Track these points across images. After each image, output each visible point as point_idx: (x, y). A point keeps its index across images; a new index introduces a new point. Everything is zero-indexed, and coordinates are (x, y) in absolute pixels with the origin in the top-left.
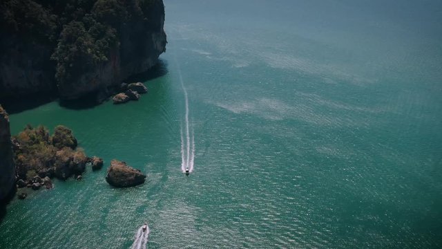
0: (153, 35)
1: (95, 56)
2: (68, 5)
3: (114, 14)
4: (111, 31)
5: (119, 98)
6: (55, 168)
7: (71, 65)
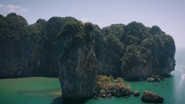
0: (169, 59)
1: (140, 59)
2: (131, 41)
3: (151, 44)
4: (149, 51)
5: (150, 79)
6: (115, 91)
7: (129, 61)
